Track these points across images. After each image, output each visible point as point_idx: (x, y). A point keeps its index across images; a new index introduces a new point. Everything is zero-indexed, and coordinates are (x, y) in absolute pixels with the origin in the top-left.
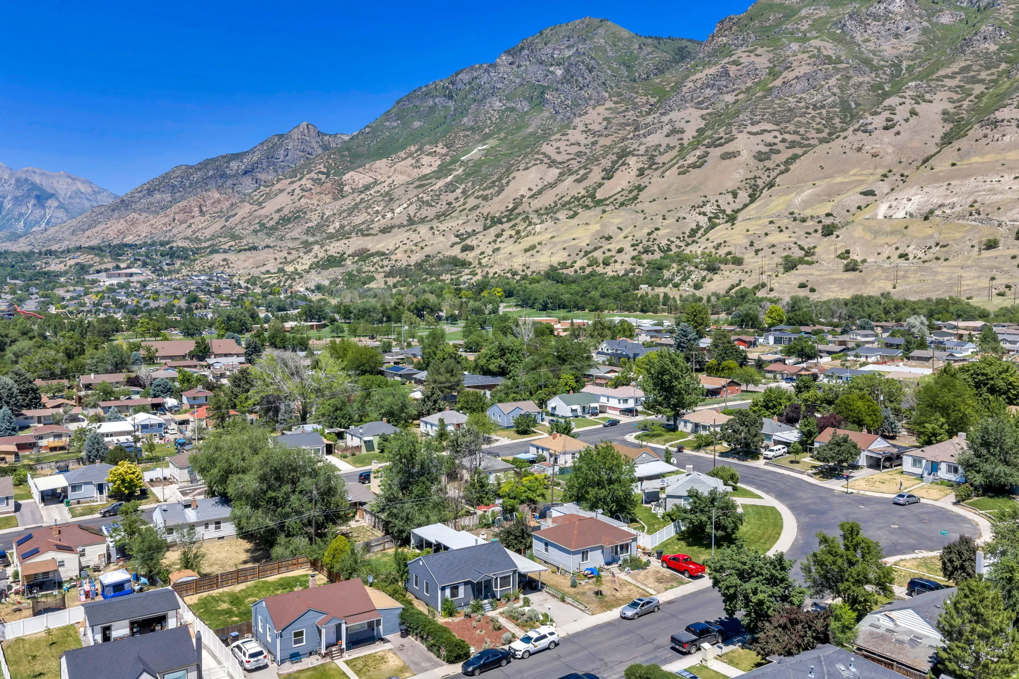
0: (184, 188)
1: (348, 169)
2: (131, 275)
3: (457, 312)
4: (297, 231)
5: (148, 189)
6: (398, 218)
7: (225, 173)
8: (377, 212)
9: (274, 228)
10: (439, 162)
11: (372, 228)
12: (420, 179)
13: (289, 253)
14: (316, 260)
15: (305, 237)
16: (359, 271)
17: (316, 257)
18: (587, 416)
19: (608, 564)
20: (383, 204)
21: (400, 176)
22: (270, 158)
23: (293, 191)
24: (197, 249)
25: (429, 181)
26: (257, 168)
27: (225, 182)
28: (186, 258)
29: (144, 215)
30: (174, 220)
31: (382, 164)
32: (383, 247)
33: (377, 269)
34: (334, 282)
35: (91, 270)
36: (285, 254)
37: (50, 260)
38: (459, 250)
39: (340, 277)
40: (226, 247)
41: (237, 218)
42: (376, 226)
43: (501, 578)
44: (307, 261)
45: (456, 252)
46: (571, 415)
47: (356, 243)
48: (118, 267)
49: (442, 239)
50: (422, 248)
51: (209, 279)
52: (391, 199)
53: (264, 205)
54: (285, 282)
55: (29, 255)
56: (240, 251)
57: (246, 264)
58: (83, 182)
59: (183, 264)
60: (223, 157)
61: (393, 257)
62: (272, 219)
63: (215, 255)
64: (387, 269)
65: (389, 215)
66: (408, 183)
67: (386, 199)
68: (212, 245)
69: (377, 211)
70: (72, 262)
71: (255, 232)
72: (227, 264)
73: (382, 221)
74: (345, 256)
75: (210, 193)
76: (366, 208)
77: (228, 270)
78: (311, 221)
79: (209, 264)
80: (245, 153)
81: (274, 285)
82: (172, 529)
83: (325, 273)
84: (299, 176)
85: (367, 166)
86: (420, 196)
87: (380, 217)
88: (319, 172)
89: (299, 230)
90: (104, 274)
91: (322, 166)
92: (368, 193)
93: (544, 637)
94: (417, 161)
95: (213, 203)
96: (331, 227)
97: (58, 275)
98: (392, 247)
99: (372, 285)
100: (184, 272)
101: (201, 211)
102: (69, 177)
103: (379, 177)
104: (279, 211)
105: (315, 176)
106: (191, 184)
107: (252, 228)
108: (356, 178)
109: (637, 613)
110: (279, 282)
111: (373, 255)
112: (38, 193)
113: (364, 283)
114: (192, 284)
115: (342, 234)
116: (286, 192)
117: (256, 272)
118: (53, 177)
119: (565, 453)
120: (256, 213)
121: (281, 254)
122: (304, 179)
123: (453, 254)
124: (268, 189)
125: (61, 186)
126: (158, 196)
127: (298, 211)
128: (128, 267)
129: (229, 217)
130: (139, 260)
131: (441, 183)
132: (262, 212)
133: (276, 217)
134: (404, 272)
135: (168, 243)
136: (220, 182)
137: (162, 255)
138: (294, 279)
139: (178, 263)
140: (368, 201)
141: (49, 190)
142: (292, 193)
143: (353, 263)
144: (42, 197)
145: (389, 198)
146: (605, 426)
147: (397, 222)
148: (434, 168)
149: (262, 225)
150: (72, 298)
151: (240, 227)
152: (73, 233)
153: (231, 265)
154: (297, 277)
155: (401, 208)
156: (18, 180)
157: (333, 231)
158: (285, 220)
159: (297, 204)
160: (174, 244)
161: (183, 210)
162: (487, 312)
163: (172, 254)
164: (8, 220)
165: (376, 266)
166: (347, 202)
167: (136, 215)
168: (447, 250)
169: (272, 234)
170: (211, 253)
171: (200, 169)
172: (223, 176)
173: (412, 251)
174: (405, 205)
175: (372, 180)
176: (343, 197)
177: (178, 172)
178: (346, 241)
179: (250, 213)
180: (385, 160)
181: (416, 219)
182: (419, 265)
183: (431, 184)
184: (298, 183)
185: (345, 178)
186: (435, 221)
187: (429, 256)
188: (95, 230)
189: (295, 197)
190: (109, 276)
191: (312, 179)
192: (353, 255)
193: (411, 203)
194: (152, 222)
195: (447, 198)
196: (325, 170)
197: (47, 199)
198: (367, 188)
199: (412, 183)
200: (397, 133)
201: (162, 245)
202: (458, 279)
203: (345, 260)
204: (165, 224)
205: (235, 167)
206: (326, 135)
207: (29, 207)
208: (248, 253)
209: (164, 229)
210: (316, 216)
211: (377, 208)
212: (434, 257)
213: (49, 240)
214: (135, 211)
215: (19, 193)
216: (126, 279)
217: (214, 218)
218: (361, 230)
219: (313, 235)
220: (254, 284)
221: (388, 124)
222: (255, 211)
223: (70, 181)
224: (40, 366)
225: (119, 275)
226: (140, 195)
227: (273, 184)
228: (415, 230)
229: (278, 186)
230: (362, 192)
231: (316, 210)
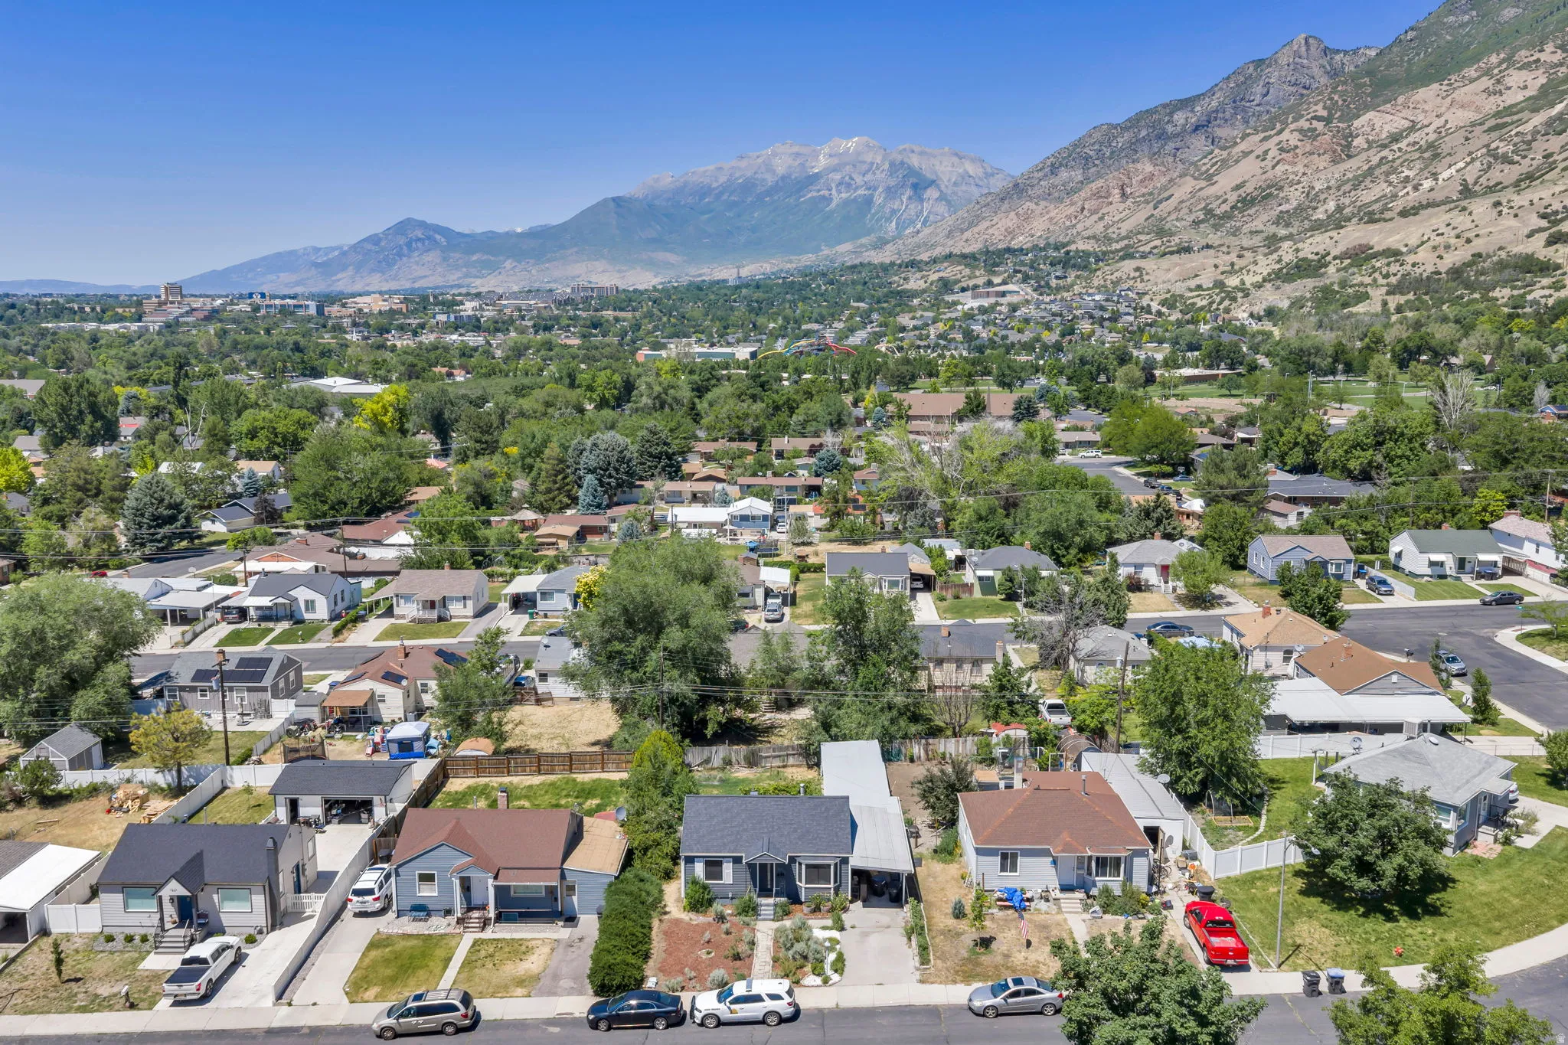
0: (1102, 158)
1: (1367, 108)
2: (1003, 294)
3: (1487, 358)
4: (1261, 220)
5: (1052, 165)
6: (1443, 188)
7: (1164, 132)
8: (1407, 179)
9: (1227, 216)
10: (1543, 80)
11: (1390, 209)
12: (1498, 114)
13: (1240, 256)
14: (1278, 266)
15: (1273, 229)
16: (1343, 284)
17: (1279, 261)
18: (1466, 579)
19: (1066, 888)
20: (1418, 165)
21: (1460, 113)
22: (1238, 102)
23: (1266, 152)
24: (1105, 253)
25: (1515, 118)
26: (1216, 119)
27: (1163, 146)
28: (1085, 268)
29: (1043, 203)
30: (1083, 209)
31: (1428, 95)
32: (1399, 241)
33: (1375, 280)
34: (1297, 303)
35: (956, 288)
36: (1233, 257)
37: (910, 275)
38: (1543, 243)
39: (1308, 295)
40: (1147, 249)
41: (1173, 202)
42: (1398, 205)
43: (808, 866)
44: (1265, 266)
45: (1537, 246)
46: (1429, 571)
47: (1353, 235)
48: (990, 283)
49: (1513, 222)
50: (1468, 241)
51: (1107, 300)
52: (1436, 156)
53: (1215, 179)
54: (1220, 303)
55: (886, 268)
56: (1164, 254)
57: (1170, 275)
58: (973, 160)
59: (1078, 277)
60: (1165, 106)
61: (1410, 259)
62: (1225, 201)
63: (1127, 262)
64: (1393, 280)
65: (1427, 184)
66: (1473, 124)
67: (1426, 155)
68: (1127, 246)
69: (1407, 177)
70: (934, 277)
71: (1197, 223)
72: (1141, 275)
73: (1413, 195)
74: (1328, 258)
75: (1139, 166)
76: (1387, 174)
77: (1140, 286)
78: (1288, 201)
79: (1113, 277)
80: (1199, 96)
81: (1202, 308)
82: (545, 675)
83: (1288, 288)
84: (1278, 126)
85: (1401, 99)
86: (1493, 146)
87: (1409, 188)
88: (1315, 118)
89: (1264, 217)
90: (969, 293)
91: (1319, 107)
92: (1395, 147)
93: (758, 998)
94: (1498, 82)
95: (1142, 181)
96: (1321, 209)
97: (914, 294)
98: (1413, 241)
99: (1360, 308)
100: (1077, 289)
101: (1123, 194)
102: (956, 154)
103: (1421, 117)
104: (1238, 187)
105: (1306, 125)
106: (1112, 153)
107: (1193, 217)
108: (1379, 122)
109: (993, 1007)
110: (1211, 303)
111: (1375, 256)
112: (915, 180)
113: (1345, 305)
114: (1080, 308)
115: (1337, 221)
116: (1253, 156)
117: (1179, 288)
118: (935, 156)
119: (1265, 648)
120: (1202, 194)
121: (1227, 258)
122: (1287, 131)
123: (1529, 251)
124: (1225, 153)
125: (944, 168)
126: (1064, 174)
127: (1269, 187)
128: (1004, 283)
129: (1160, 202)
130: (1019, 271)
131: (1538, 119)
132: (1212, 191)
133: (1233, 198)
134: (1423, 286)
135: (1064, 245)
136: (1156, 146)
137: (1052, 264)
138: (1234, 299)
139: (1072, 275)
140: (1393, 161)
141: (930, 176)
142: (1263, 157)
143: (1338, 270)
144: (919, 185)
145: (1433, 153)
146: (1485, 603)
147: (1438, 196)
148: (1531, 92)
149: (1209, 212)
150: (915, 328)
151: (1173, 216)
152: (950, 235)
153: (1146, 278)
154: (1240, 295)
155: (1453, 170)
156: (892, 164)
157: (1323, 216)
158: (1247, 202)
159: (1270, 175)
160: (1073, 247)
161: (1097, 195)
162: (1554, 358)
163: (1067, 262)
164: (878, 220)
165: (1376, 275)
166: (1355, 166)
167: (1032, 206)
168: (1518, 242)
169: (1222, 226)
170: (1123, 258)
171: (1127, 129)
172: (1162, 136)
173: (1447, 247)
174: (1461, 165)
175: (1407, 124)
176: (1349, 157)
177: (1097, 136)
178: (1334, 233)
179: (1193, 194)
180: (1435, 86)
181: (1477, 188)
182: (1456, 273)
183: (1520, 122)
184: (1276, 139)
185: (1356, 123)
186: (1511, 189)
187: (1479, 255)
188: (976, 230)
189: (1269, 163)
190: (974, 297)
191: (1301, 131)
192: (1340, 257)
193: (1473, 160)
194: (1052, 214)
195: (1546, 146)
196: (1325, 113)
197: (926, 188)
198: (1395, 138)
199: (1481, 124)
200: (1468, 34)
201: (1057, 248)
202: (1523, 296)
203: (1326, 265)
204: (1068, 217)
205: (1182, 121)
206: (1338, 52)
207: (903, 202)
208: (1175, 257)
209: (1068, 223)
210: (1298, 193)
211: (1407, 173)
212: (1489, 256)
213: (919, 247)
214: (1031, 199)
215: (892, 182)
216: (992, 300)
217: (1138, 204)
218: (1372, 213)
219: (1287, 225)
220: (1172, 307)
221: (1451, 19)
222: (1201, 189)
223: (955, 160)
224: (727, 422)
225: (988, 294)
226: (1041, 174)
227: (1236, 144)
228: (1464, 209)
229: (1243, 146)
230: (1384, 146)
231: (1299, 182)
